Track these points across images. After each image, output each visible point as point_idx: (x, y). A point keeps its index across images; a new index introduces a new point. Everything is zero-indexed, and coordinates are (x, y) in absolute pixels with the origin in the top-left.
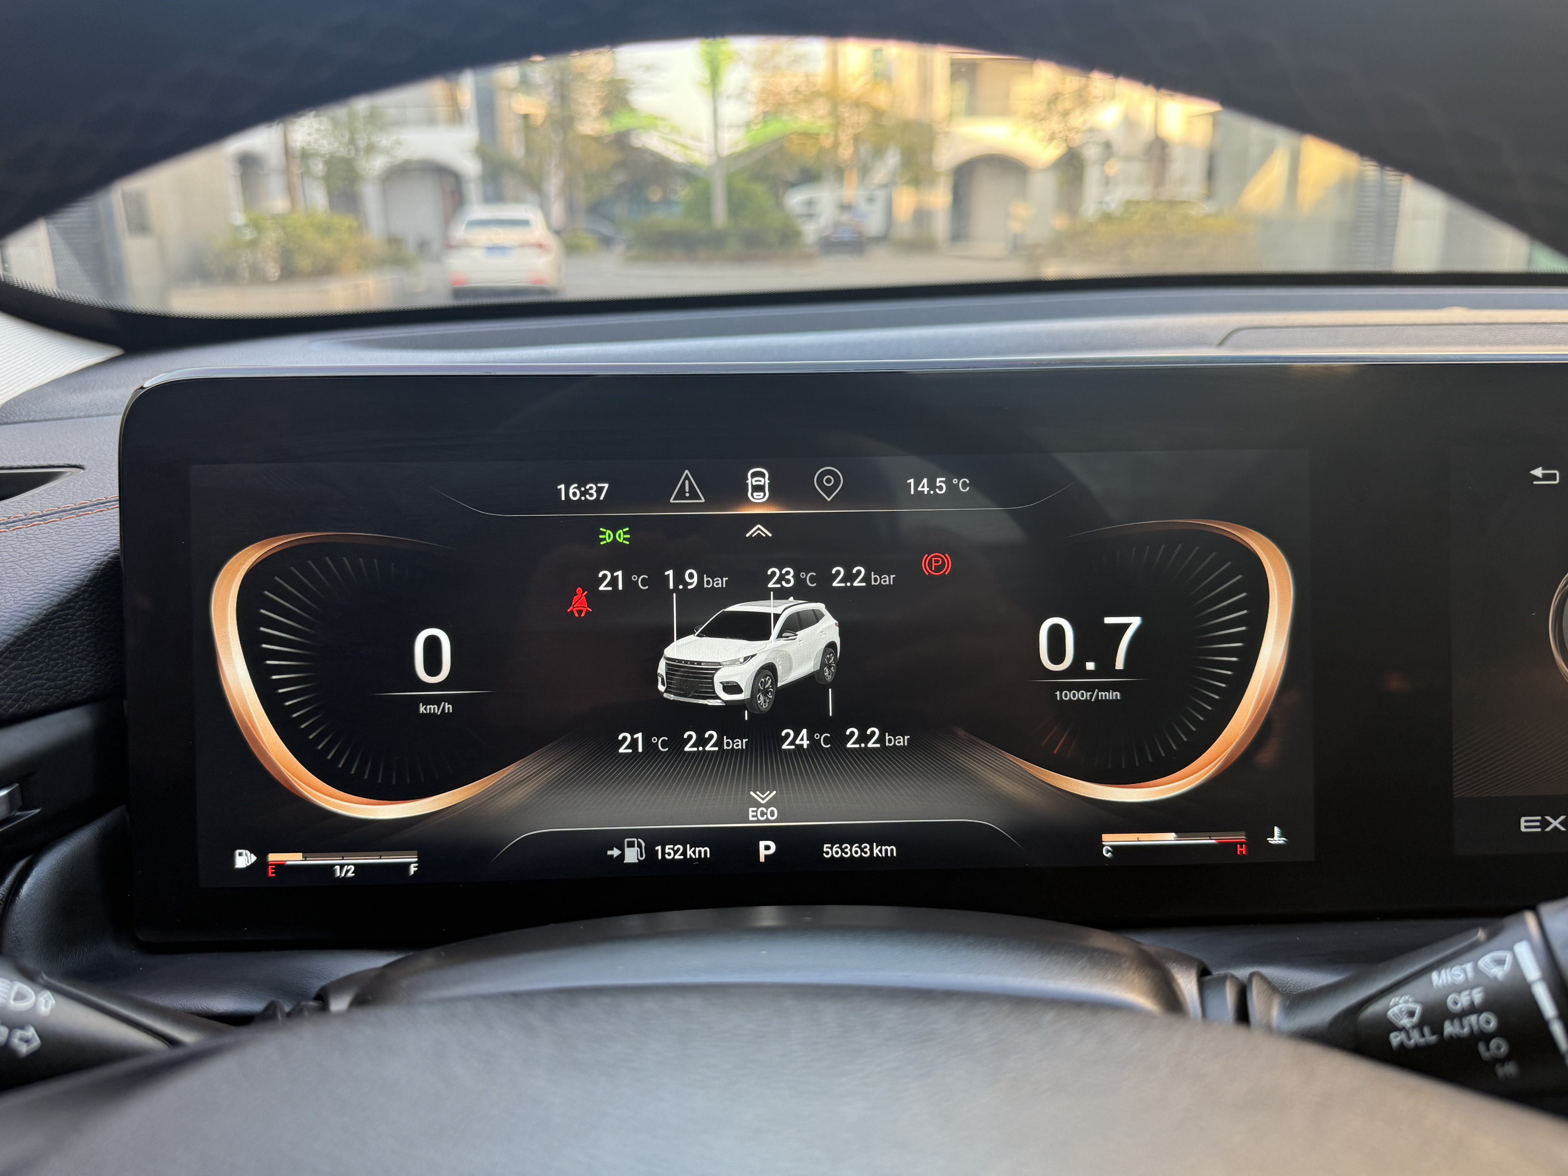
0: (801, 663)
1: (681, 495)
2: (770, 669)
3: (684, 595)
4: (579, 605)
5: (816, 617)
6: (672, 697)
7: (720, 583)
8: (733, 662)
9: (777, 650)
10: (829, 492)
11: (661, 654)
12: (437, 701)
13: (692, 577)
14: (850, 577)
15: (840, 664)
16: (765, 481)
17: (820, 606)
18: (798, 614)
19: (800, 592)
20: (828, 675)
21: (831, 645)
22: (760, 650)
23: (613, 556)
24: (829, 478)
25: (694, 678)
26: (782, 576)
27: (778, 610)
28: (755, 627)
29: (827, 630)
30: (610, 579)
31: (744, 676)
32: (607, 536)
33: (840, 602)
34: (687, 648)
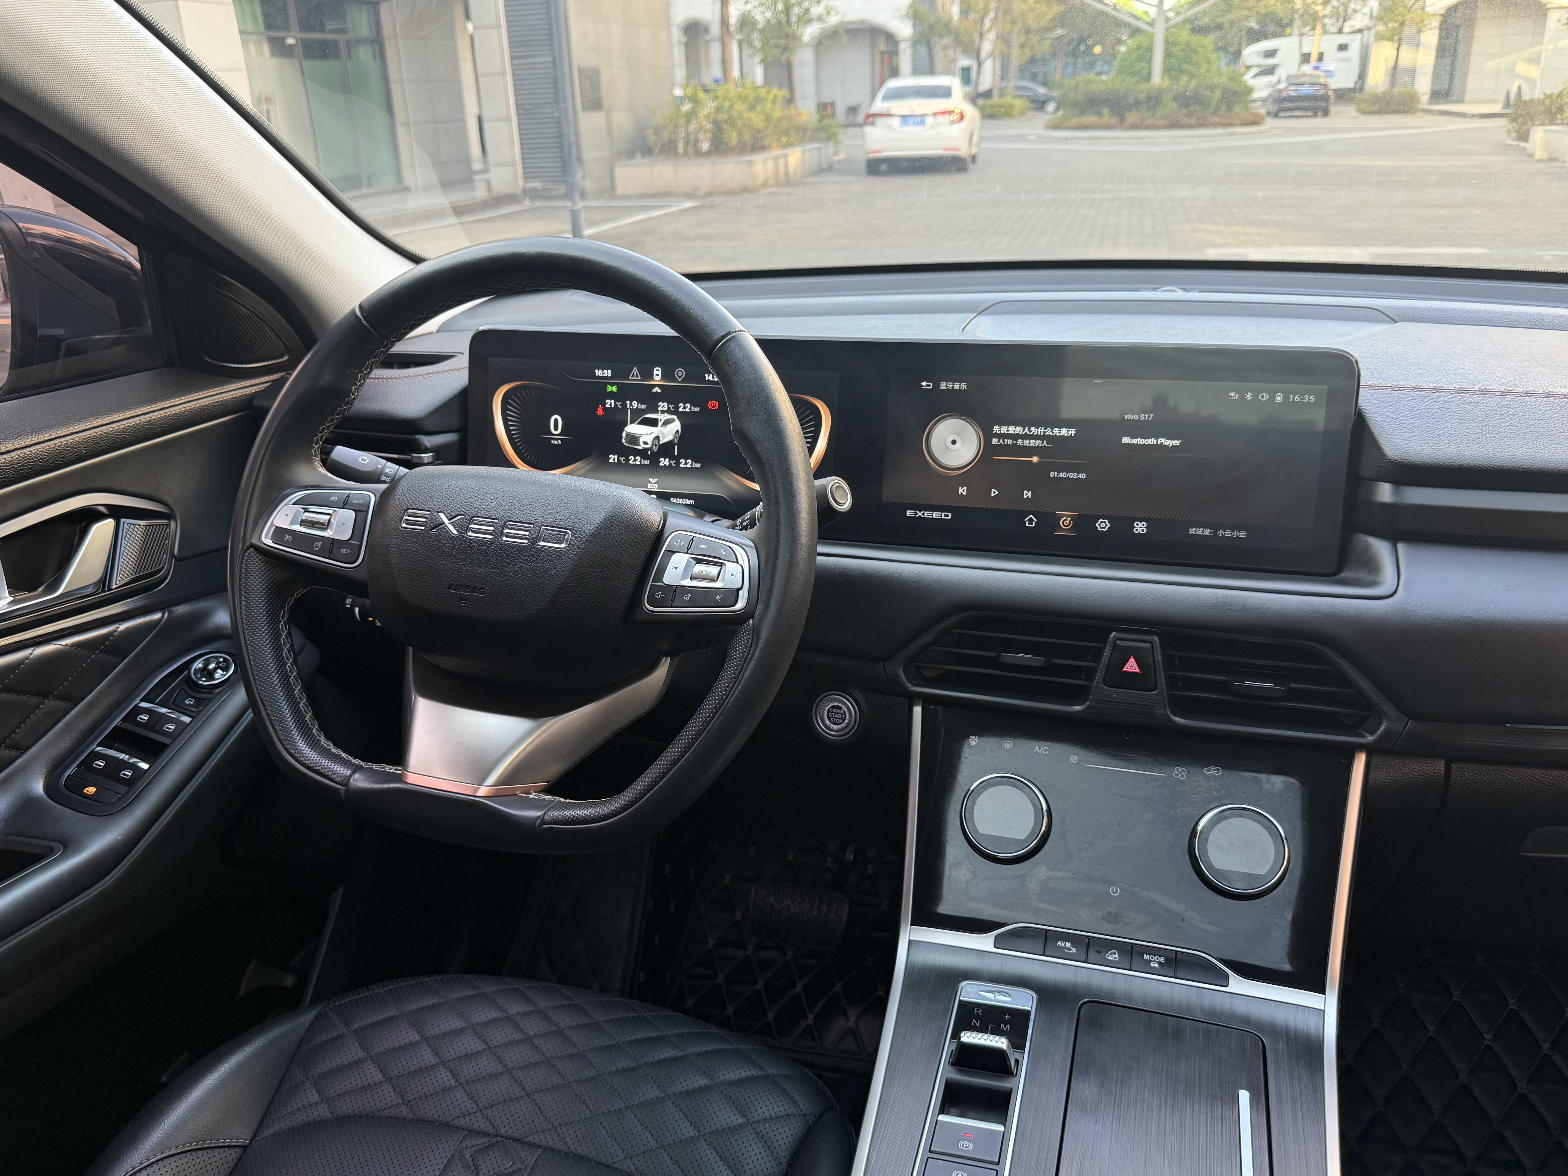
0: (667, 436)
1: (633, 376)
2: (657, 438)
3: (632, 410)
4: (600, 411)
5: (673, 421)
6: (627, 445)
7: (644, 407)
8: (647, 434)
9: (660, 431)
10: (680, 377)
11: (624, 430)
12: (556, 439)
13: (635, 404)
14: (685, 408)
15: (680, 437)
16: (660, 373)
17: (675, 417)
18: (668, 419)
19: (669, 411)
20: (676, 441)
21: (678, 431)
22: (656, 431)
23: (611, 395)
24: (680, 373)
25: (634, 439)
26: (663, 406)
27: (661, 417)
28: (654, 423)
29: (676, 425)
30: (610, 403)
31: (649, 439)
32: (609, 388)
33: (681, 416)
34: (632, 428)
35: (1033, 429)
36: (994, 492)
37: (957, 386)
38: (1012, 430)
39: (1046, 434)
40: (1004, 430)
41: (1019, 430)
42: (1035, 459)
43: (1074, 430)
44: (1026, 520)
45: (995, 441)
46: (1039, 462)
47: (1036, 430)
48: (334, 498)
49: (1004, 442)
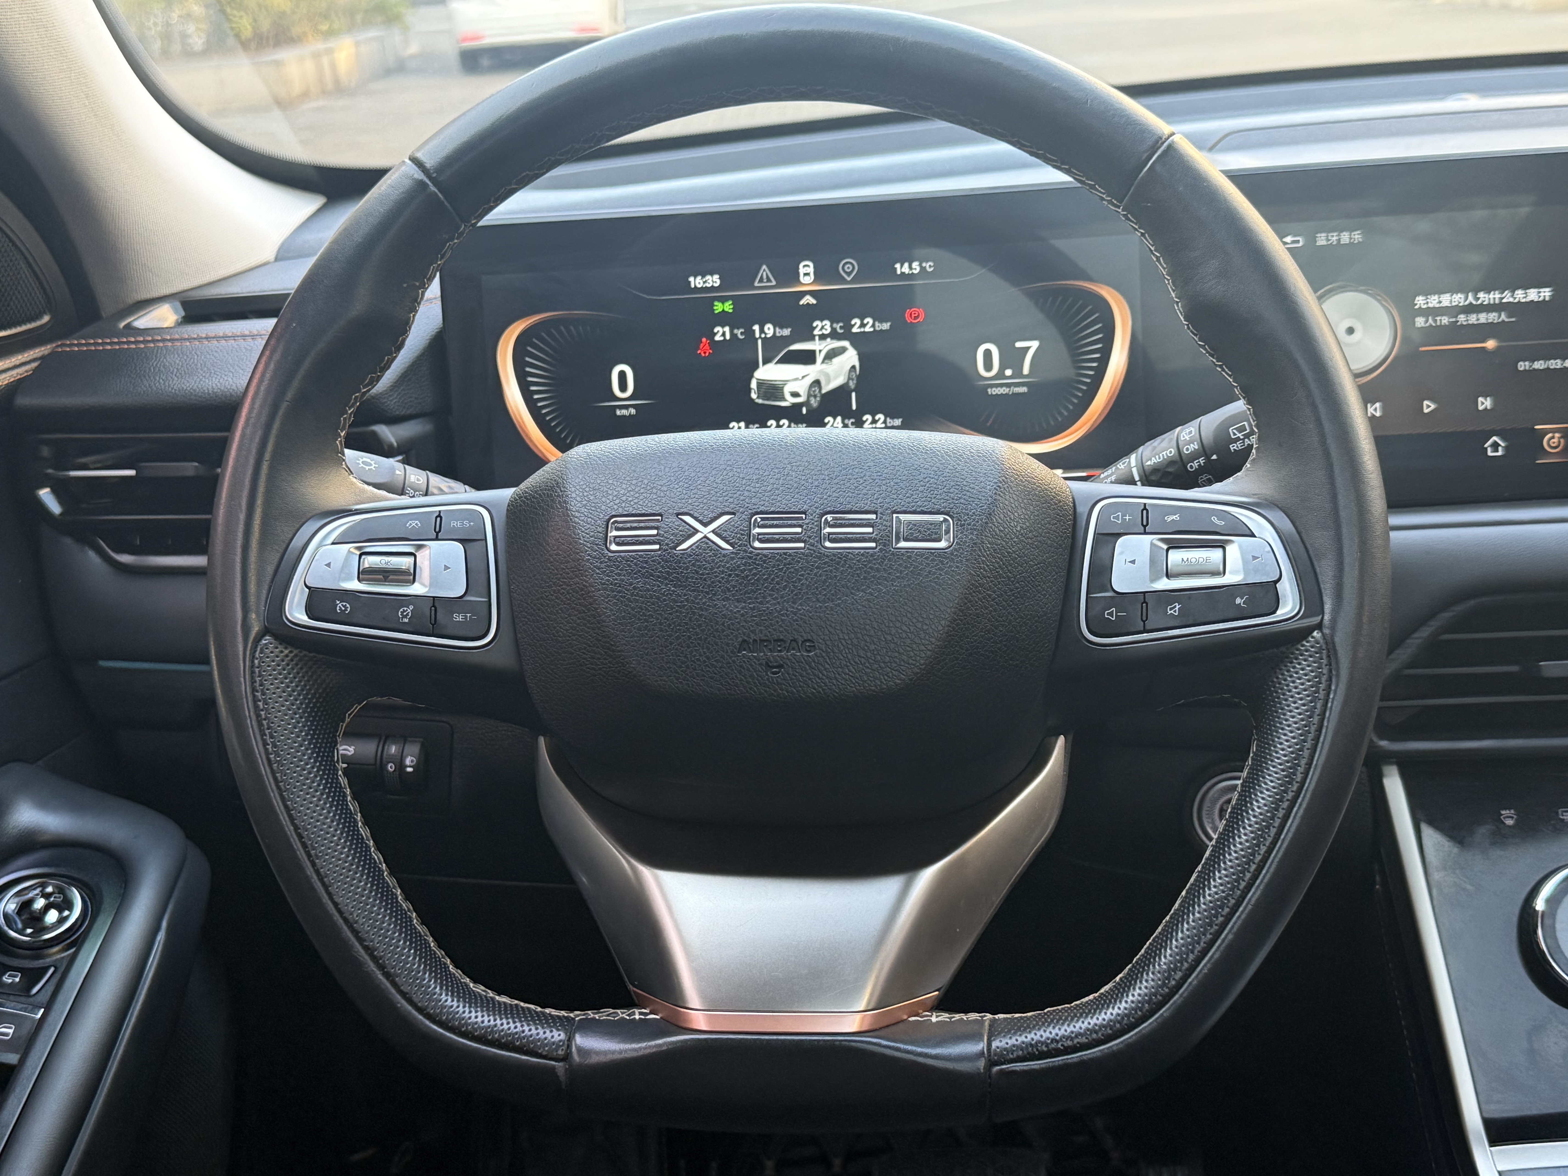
0: (836, 377)
1: (761, 281)
2: (817, 383)
3: (765, 340)
4: (705, 349)
5: (843, 350)
6: (760, 401)
7: (786, 332)
8: (796, 379)
9: (821, 372)
10: (849, 274)
11: (752, 376)
12: (626, 407)
13: (769, 329)
14: (863, 325)
15: (859, 377)
16: (811, 270)
17: (846, 344)
18: (833, 349)
19: (834, 335)
20: (852, 385)
21: (853, 367)
22: (811, 372)
23: (723, 319)
24: (848, 266)
25: (772, 390)
26: (823, 326)
27: (820, 347)
28: (808, 358)
29: (851, 358)
30: (722, 333)
31: (802, 387)
32: (719, 307)
33: (857, 340)
34: (768, 372)
35: (1481, 295)
36: (1428, 406)
37: (1345, 238)
38: (1446, 300)
39: (1504, 301)
40: (1434, 301)
41: (1458, 299)
42: (1491, 344)
43: (1547, 290)
44: (1486, 446)
45: (1420, 322)
46: (1498, 349)
47: (1486, 296)
48: (414, 523)
49: (1435, 321)
